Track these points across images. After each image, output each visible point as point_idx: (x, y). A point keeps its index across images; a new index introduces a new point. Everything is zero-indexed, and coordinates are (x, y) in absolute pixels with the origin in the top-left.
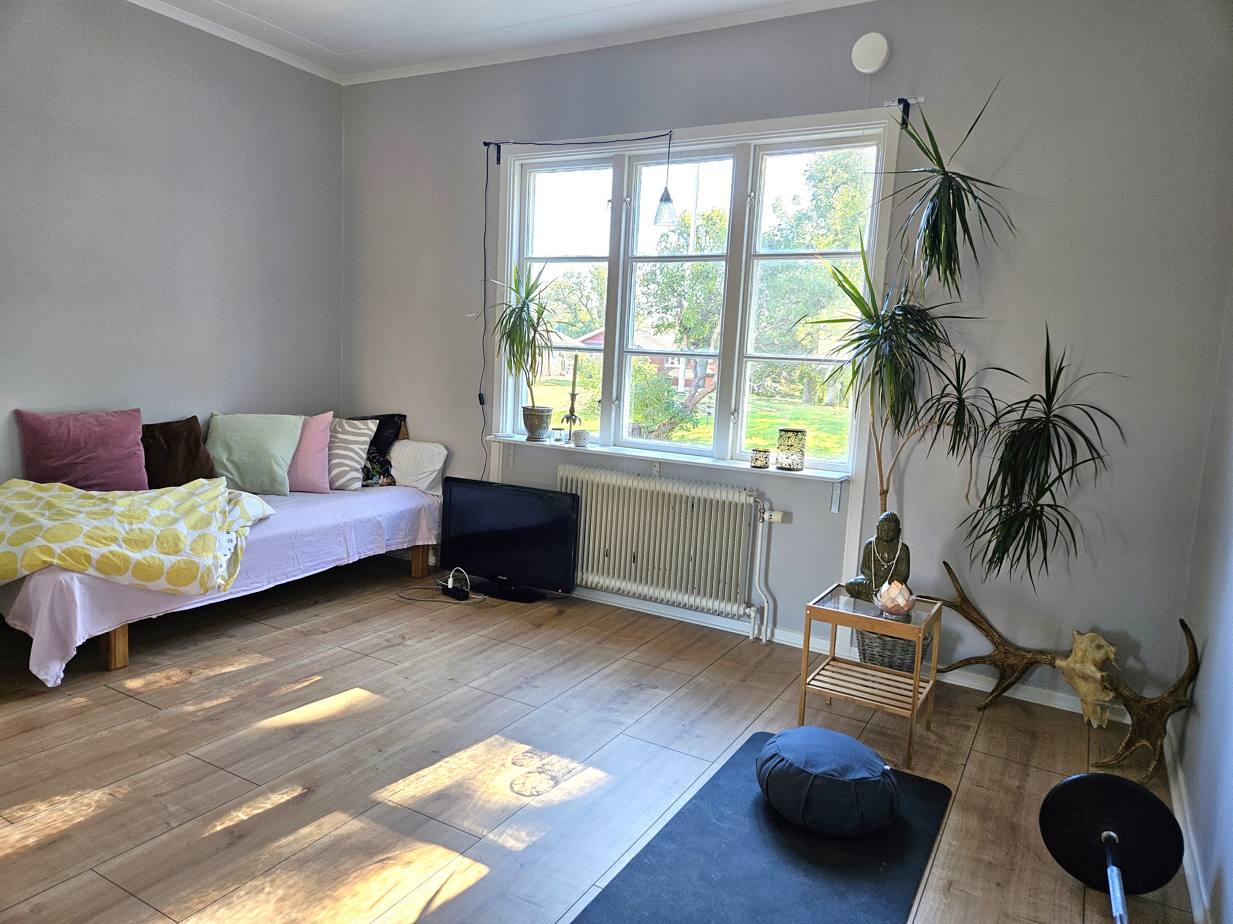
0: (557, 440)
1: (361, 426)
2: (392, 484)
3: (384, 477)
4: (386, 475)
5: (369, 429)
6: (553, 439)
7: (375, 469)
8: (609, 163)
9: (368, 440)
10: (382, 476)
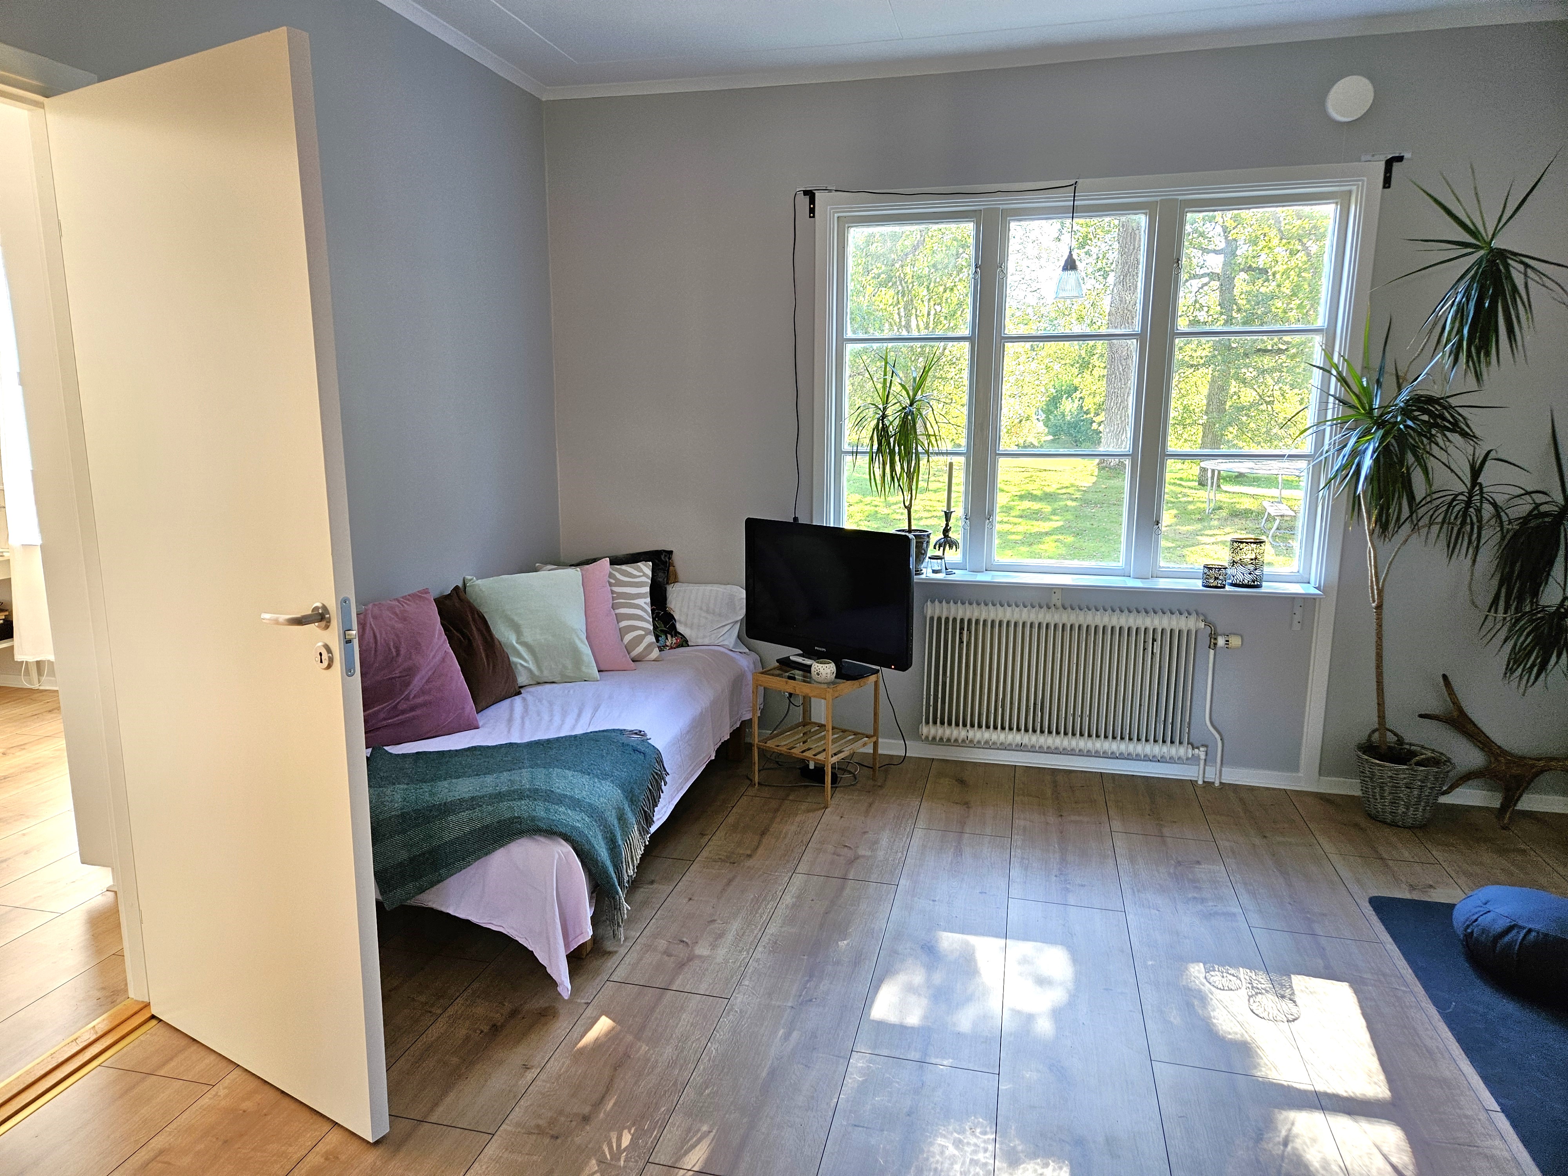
0: (934, 572)
1: (635, 573)
2: (684, 643)
3: (672, 637)
4: (673, 633)
5: (645, 575)
6: (930, 570)
7: (658, 627)
8: (971, 218)
9: (647, 589)
10: (669, 636)
